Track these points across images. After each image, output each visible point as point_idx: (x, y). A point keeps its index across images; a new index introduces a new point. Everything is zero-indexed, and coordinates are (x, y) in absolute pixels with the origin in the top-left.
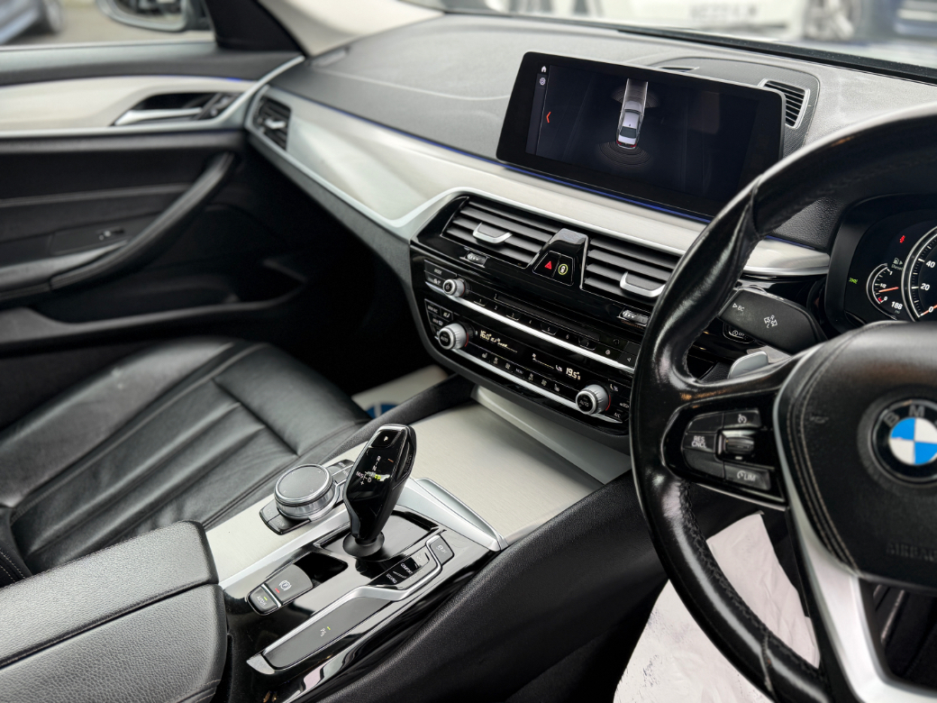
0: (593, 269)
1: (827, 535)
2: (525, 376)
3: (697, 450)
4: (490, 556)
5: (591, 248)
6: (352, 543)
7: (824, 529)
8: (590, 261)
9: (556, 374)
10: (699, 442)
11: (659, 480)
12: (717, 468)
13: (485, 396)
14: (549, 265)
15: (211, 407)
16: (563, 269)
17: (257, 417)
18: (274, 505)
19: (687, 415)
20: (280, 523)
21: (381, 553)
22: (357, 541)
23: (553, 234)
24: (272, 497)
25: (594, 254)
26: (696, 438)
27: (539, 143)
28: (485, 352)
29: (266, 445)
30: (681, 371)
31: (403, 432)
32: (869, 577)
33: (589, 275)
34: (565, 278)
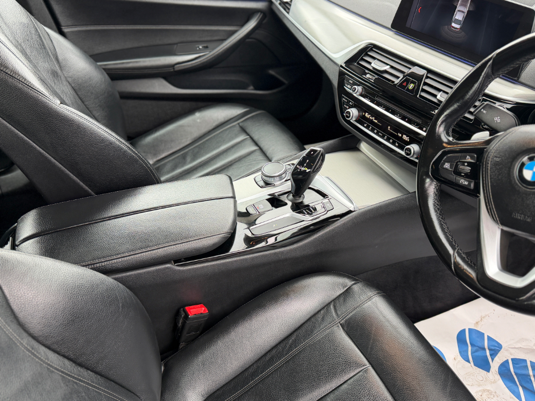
0: (426, 88)
1: (490, 208)
2: (383, 137)
3: (446, 169)
4: (350, 212)
5: (427, 77)
6: (291, 197)
7: (489, 205)
8: (425, 84)
9: (397, 137)
10: (447, 165)
11: (428, 180)
12: (453, 177)
13: (364, 146)
14: (405, 84)
15: (236, 136)
16: (411, 86)
17: (256, 144)
18: (260, 177)
19: (444, 154)
20: (262, 183)
21: (302, 202)
22: (293, 196)
23: (410, 68)
24: (260, 173)
25: (428, 81)
26: (446, 164)
27: (413, 22)
28: (366, 123)
29: (258, 156)
30: (448, 134)
31: (320, 151)
32: (506, 229)
33: (423, 90)
34: (412, 91)
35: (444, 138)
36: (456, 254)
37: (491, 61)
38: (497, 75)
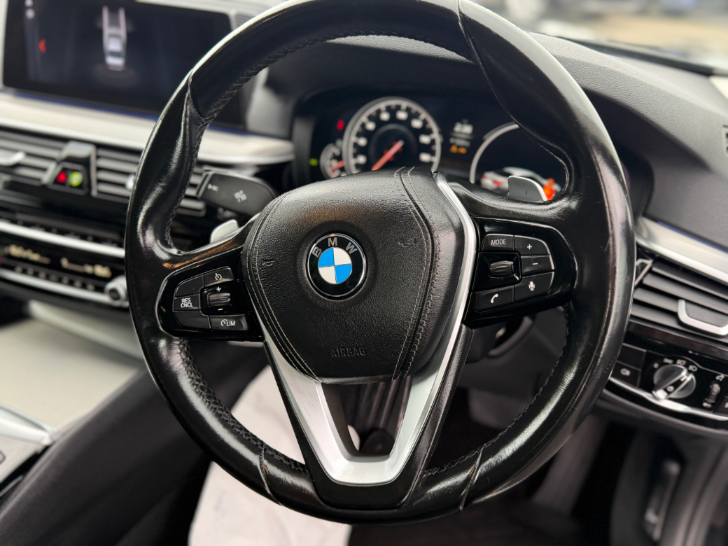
0: (103, 176)
1: (290, 355)
2: (60, 281)
3: (186, 309)
5: (98, 157)
7: (287, 351)
8: (99, 169)
9: (85, 275)
10: (186, 303)
11: (162, 343)
12: (205, 321)
13: (37, 308)
14: (62, 178)
16: (76, 179)
19: (173, 282)
23: (60, 149)
25: (103, 163)
26: (184, 300)
28: (19, 266)
30: (165, 243)
32: (328, 381)
33: (100, 181)
34: (80, 186)
35: (161, 253)
36: (265, 462)
37: (189, 91)
38: (209, 116)
